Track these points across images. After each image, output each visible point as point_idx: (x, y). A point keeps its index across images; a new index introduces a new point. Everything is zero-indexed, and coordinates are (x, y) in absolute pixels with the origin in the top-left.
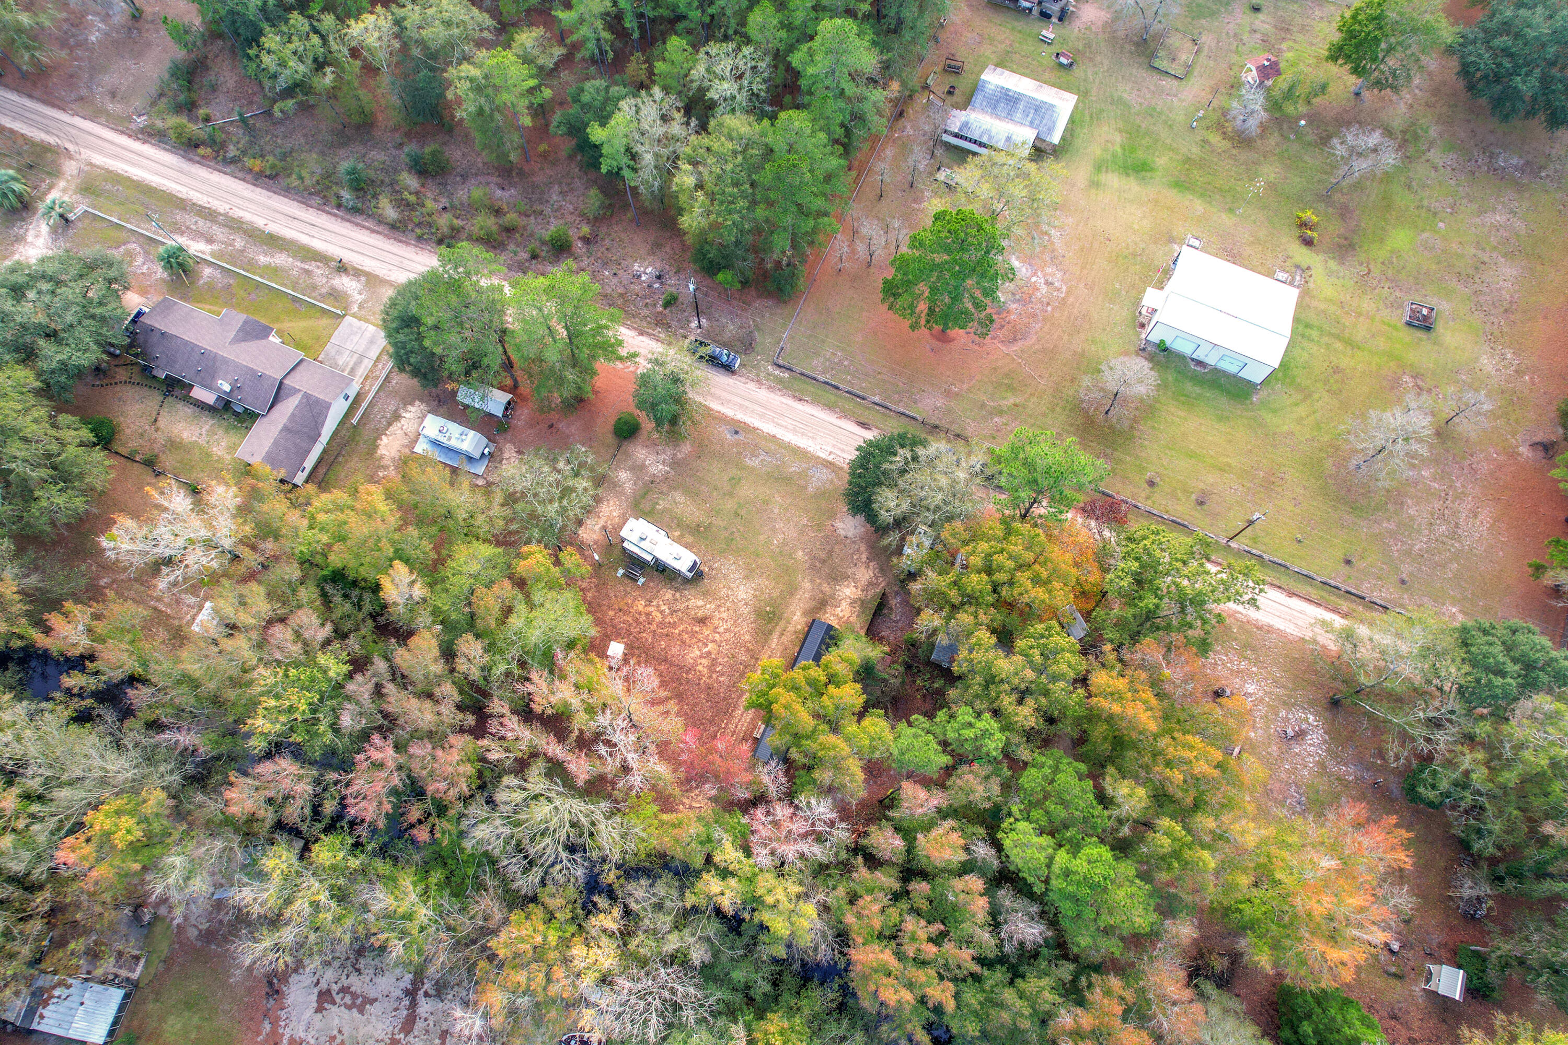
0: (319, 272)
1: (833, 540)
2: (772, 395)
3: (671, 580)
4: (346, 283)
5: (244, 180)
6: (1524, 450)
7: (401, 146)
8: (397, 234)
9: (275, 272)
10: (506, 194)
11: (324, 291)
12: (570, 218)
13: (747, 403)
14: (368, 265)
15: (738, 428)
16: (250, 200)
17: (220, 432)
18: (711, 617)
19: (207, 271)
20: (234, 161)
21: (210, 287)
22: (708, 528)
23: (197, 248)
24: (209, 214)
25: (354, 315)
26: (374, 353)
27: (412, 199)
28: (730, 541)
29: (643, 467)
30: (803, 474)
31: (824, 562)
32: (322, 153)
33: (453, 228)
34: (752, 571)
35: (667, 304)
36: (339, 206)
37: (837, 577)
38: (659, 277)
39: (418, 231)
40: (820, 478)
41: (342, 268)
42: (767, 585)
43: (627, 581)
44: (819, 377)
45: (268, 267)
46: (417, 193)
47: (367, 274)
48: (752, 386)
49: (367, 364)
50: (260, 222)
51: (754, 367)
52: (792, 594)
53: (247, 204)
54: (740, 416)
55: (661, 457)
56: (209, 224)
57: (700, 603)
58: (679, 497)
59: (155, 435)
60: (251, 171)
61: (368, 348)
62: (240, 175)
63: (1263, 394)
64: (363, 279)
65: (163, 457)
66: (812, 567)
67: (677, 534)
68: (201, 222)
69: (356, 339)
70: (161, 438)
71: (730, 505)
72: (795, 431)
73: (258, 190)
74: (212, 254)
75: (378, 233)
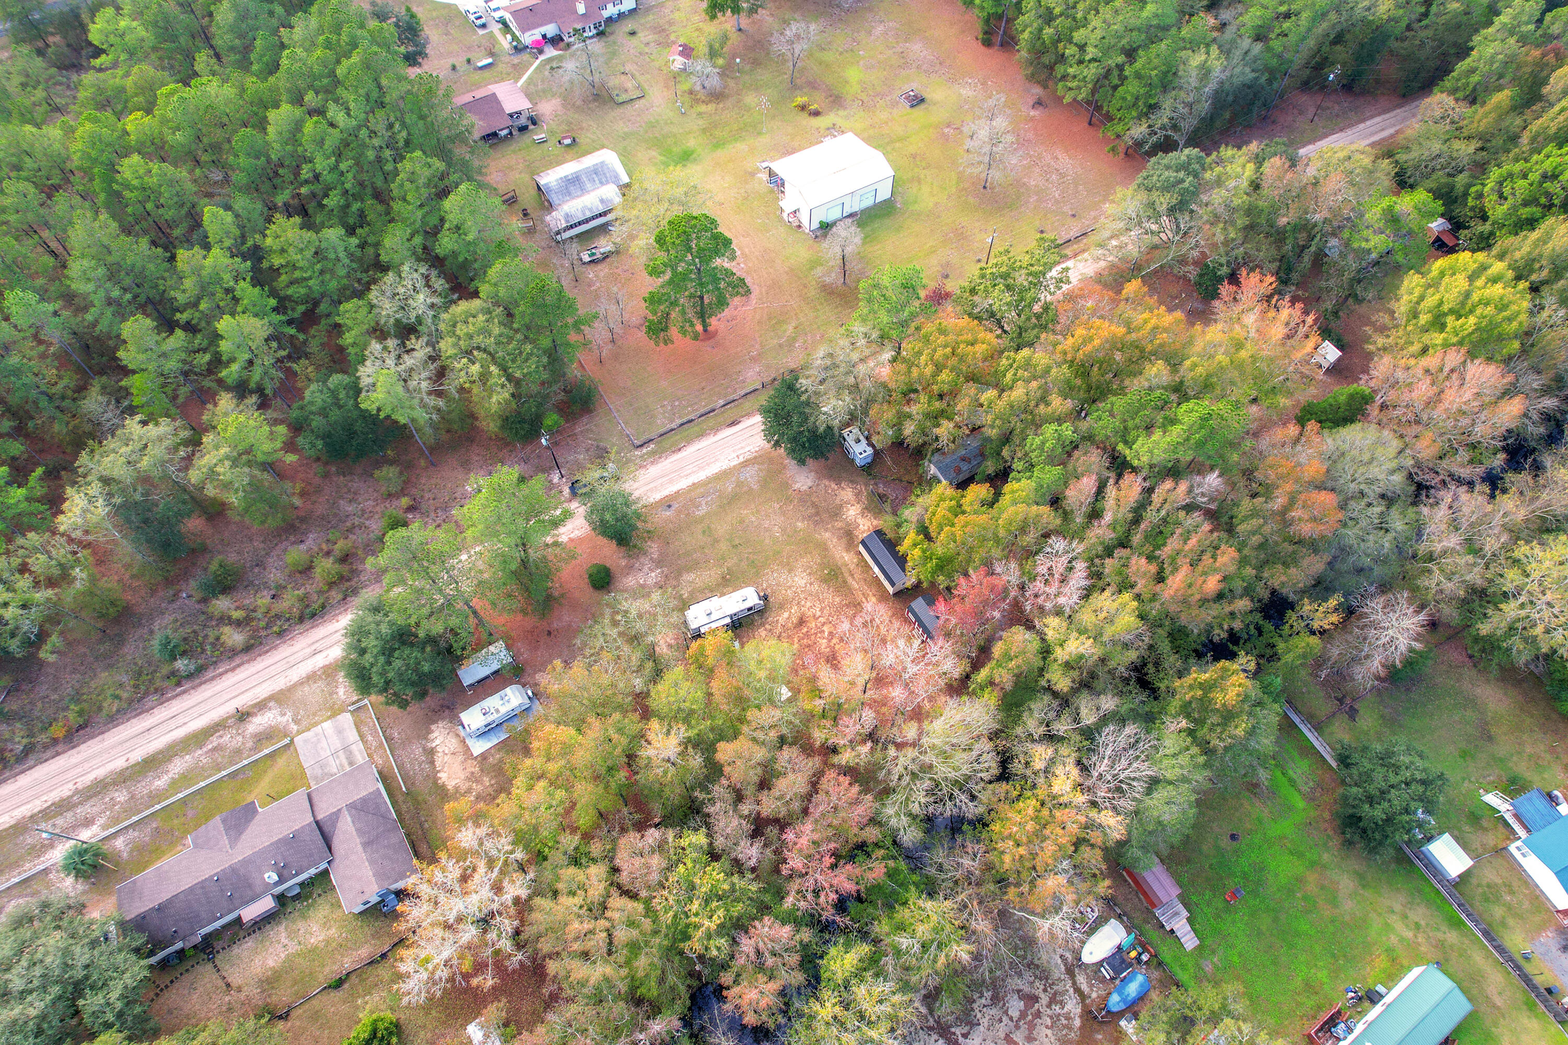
0: (227, 739)
2: (660, 465)
3: (752, 623)
4: (261, 722)
6: (1032, 113)
7: (175, 597)
8: (257, 651)
9: (185, 778)
10: (310, 542)
11: (250, 744)
13: (652, 485)
15: (667, 503)
17: (301, 925)
18: (803, 615)
19: (119, 843)
21: (140, 850)
22: (730, 572)
25: (299, 733)
26: (352, 736)
27: (241, 614)
29: (642, 587)
30: (739, 484)
32: (110, 667)
33: (300, 601)
34: (788, 564)
39: (275, 630)
41: (243, 716)
42: (808, 562)
44: (673, 426)
45: (173, 782)
46: (240, 606)
48: (640, 473)
49: (358, 749)
51: (627, 463)
53: (87, 767)
54: (662, 494)
55: (646, 569)
57: (786, 615)
59: (242, 996)
60: (56, 742)
61: (342, 739)
63: (899, 199)
65: (274, 1000)
66: (816, 523)
68: (59, 822)
69: (324, 744)
70: (250, 991)
71: (723, 546)
75: (239, 666)
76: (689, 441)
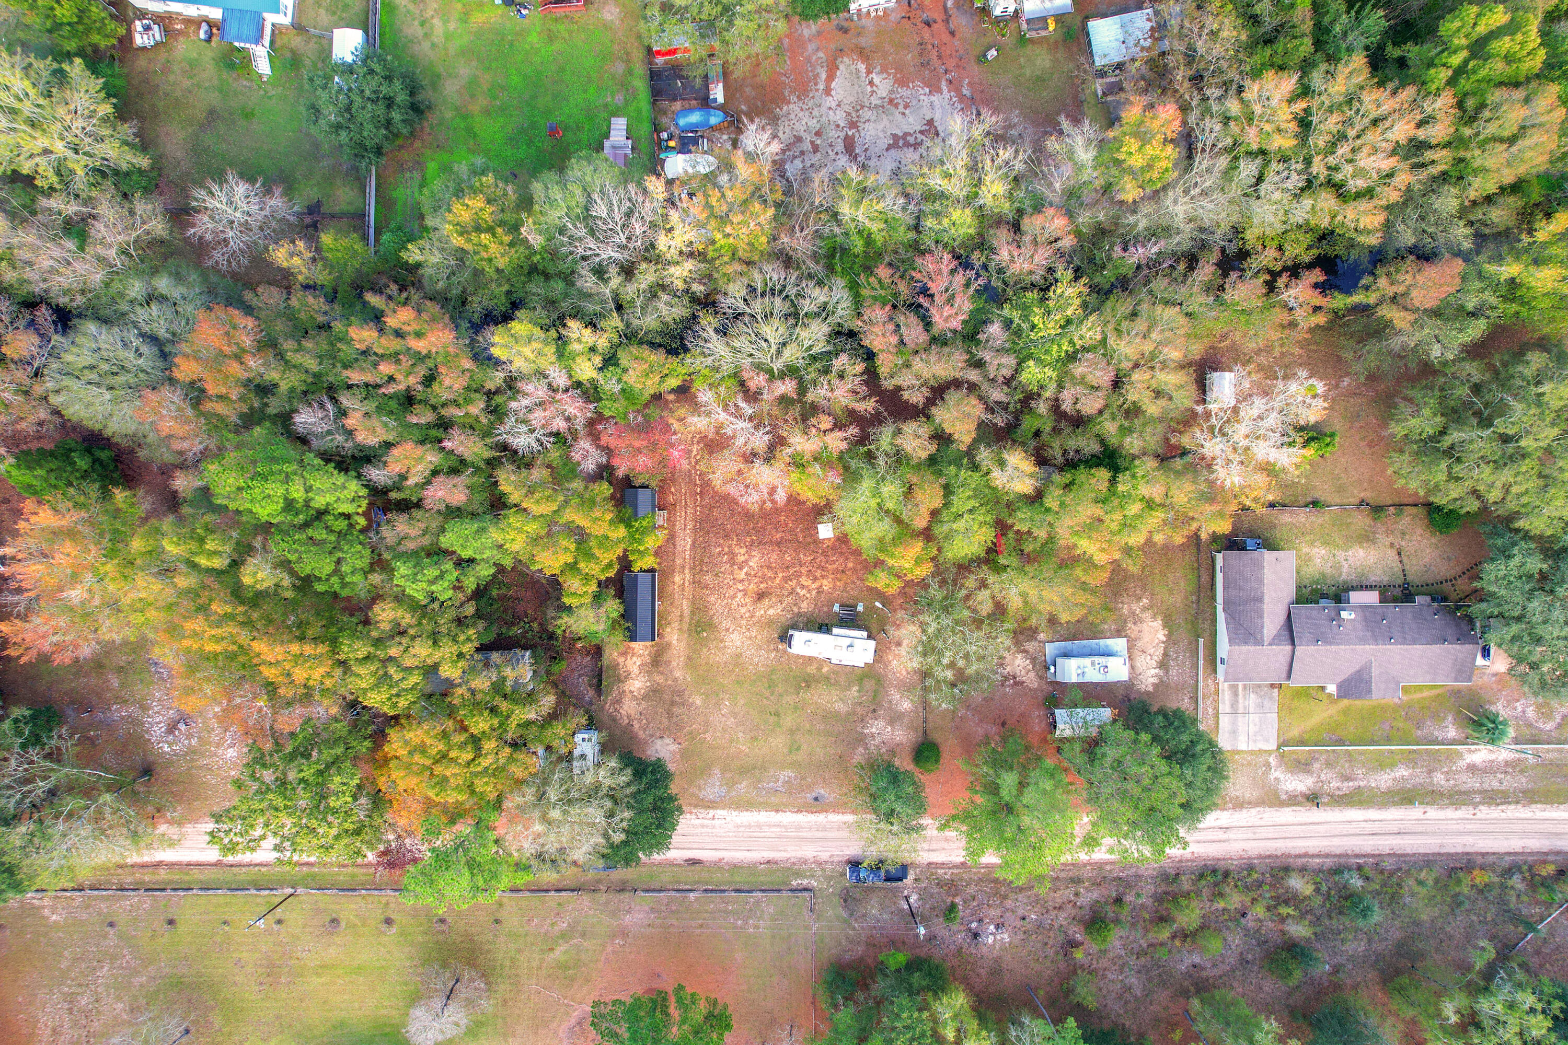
0: (1335, 785)
1: (674, 729)
2: (799, 854)
3: (808, 622)
4: (1299, 784)
5: (1484, 855)
7: (1336, 970)
8: (1278, 863)
9: (1381, 764)
10: (1188, 961)
11: (1316, 765)
12: (1104, 963)
13: (820, 834)
14: (1287, 815)
15: (817, 804)
16: (1461, 833)
17: (1328, 571)
18: (755, 602)
19: (1452, 733)
20: (1509, 872)
21: (1436, 716)
22: (798, 688)
23: (1481, 754)
24: (1493, 798)
25: (1269, 752)
26: (1224, 721)
27: (1284, 910)
28: (772, 685)
29: (892, 722)
30: (731, 784)
31: (673, 703)
32: (1417, 923)
33: (1221, 895)
34: (736, 665)
35: (952, 908)
36: (1359, 868)
37: (654, 694)
38: (976, 935)
39: (1255, 876)
40: (713, 788)
41: (1313, 799)
42: (716, 656)
43: (851, 602)
44: (760, 894)
45: (1392, 766)
46: (1283, 920)
47: (1282, 804)
48: (824, 856)
49: (1225, 706)
50: (1433, 813)
51: (831, 878)
52: (689, 658)
53: (1460, 827)
54: (821, 818)
55: (878, 741)
56: (1486, 786)
57: (771, 612)
58: (840, 707)
59: (1391, 539)
60: (1482, 868)
61: (1234, 723)
62: (1491, 859)
64: (1284, 797)
65: (1368, 521)
66: (680, 693)
67: (825, 670)
68: (1496, 784)
69: (1252, 729)
70: (1384, 540)
71: (788, 721)
72: (759, 826)
73: (1460, 850)
74: (1460, 755)
75: (1299, 856)
76: (751, 868)
